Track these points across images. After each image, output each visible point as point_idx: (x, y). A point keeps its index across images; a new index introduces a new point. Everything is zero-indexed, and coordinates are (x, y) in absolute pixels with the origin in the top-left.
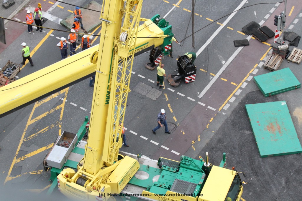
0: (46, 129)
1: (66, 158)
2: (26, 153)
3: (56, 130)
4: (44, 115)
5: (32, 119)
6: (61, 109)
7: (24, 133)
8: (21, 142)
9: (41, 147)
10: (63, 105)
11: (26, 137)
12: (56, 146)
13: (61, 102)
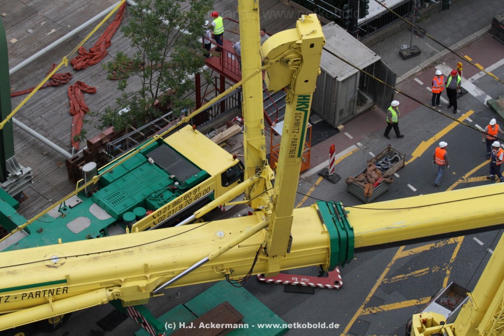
0: (424, 271)
2: (383, 302)
3: (441, 276)
4: (427, 247)
5: (405, 249)
6: (456, 244)
7: (387, 270)
8: (379, 282)
9: (408, 299)
10: (460, 239)
11: (389, 276)
12: (434, 303)
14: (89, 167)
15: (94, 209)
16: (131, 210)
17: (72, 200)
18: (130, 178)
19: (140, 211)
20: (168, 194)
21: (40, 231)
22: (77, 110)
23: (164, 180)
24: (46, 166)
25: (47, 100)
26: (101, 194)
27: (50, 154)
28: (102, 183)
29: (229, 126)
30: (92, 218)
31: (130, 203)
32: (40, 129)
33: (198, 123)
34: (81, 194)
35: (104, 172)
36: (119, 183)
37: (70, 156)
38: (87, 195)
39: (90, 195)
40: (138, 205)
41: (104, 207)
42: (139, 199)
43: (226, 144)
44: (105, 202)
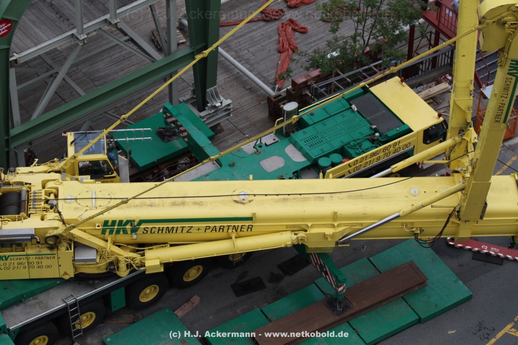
14: (290, 106)
15: (290, 150)
16: (327, 155)
17: (269, 138)
18: (330, 123)
19: (336, 157)
20: (367, 144)
21: (232, 165)
22: (286, 48)
23: (365, 129)
24: (247, 100)
25: (257, 34)
26: (299, 136)
27: (252, 89)
28: (301, 124)
29: (438, 83)
30: (287, 158)
31: (327, 148)
32: (246, 62)
33: (408, 75)
34: (279, 132)
35: (305, 113)
36: (319, 127)
37: (273, 93)
38: (285, 134)
39: (287, 135)
40: (335, 151)
41: (300, 149)
42: (337, 145)
43: (433, 101)
44: (302, 144)
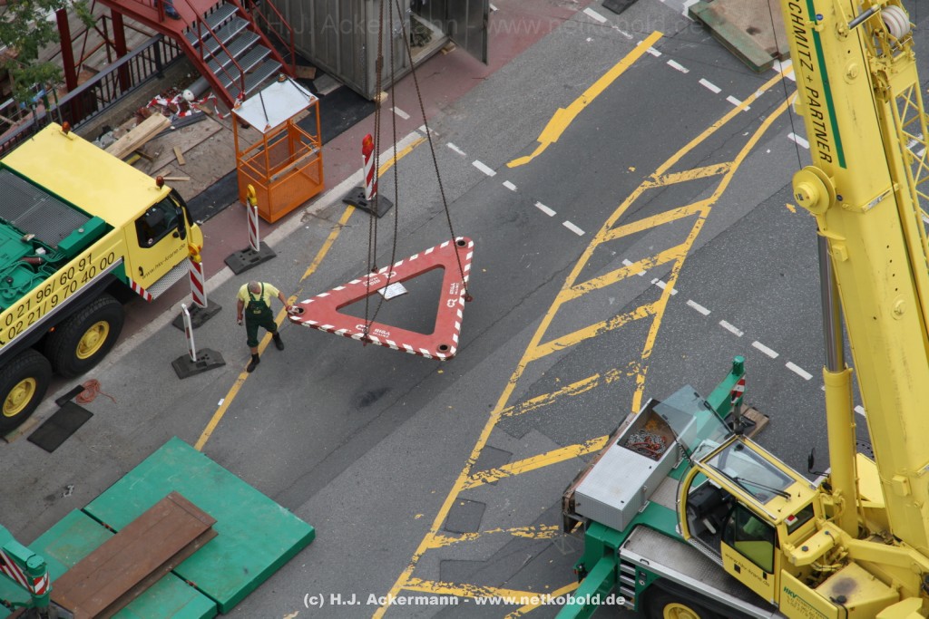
0: (589, 382)
1: (646, 495)
2: (509, 457)
3: (625, 390)
4: (590, 332)
5: (544, 341)
6: (651, 318)
7: (510, 388)
8: (495, 417)
9: (561, 444)
10: (659, 307)
11: (515, 401)
12: (615, 448)
13: (655, 294)
20: (24, 276)
23: (11, 247)
29: (142, 117)
43: (140, 157)
